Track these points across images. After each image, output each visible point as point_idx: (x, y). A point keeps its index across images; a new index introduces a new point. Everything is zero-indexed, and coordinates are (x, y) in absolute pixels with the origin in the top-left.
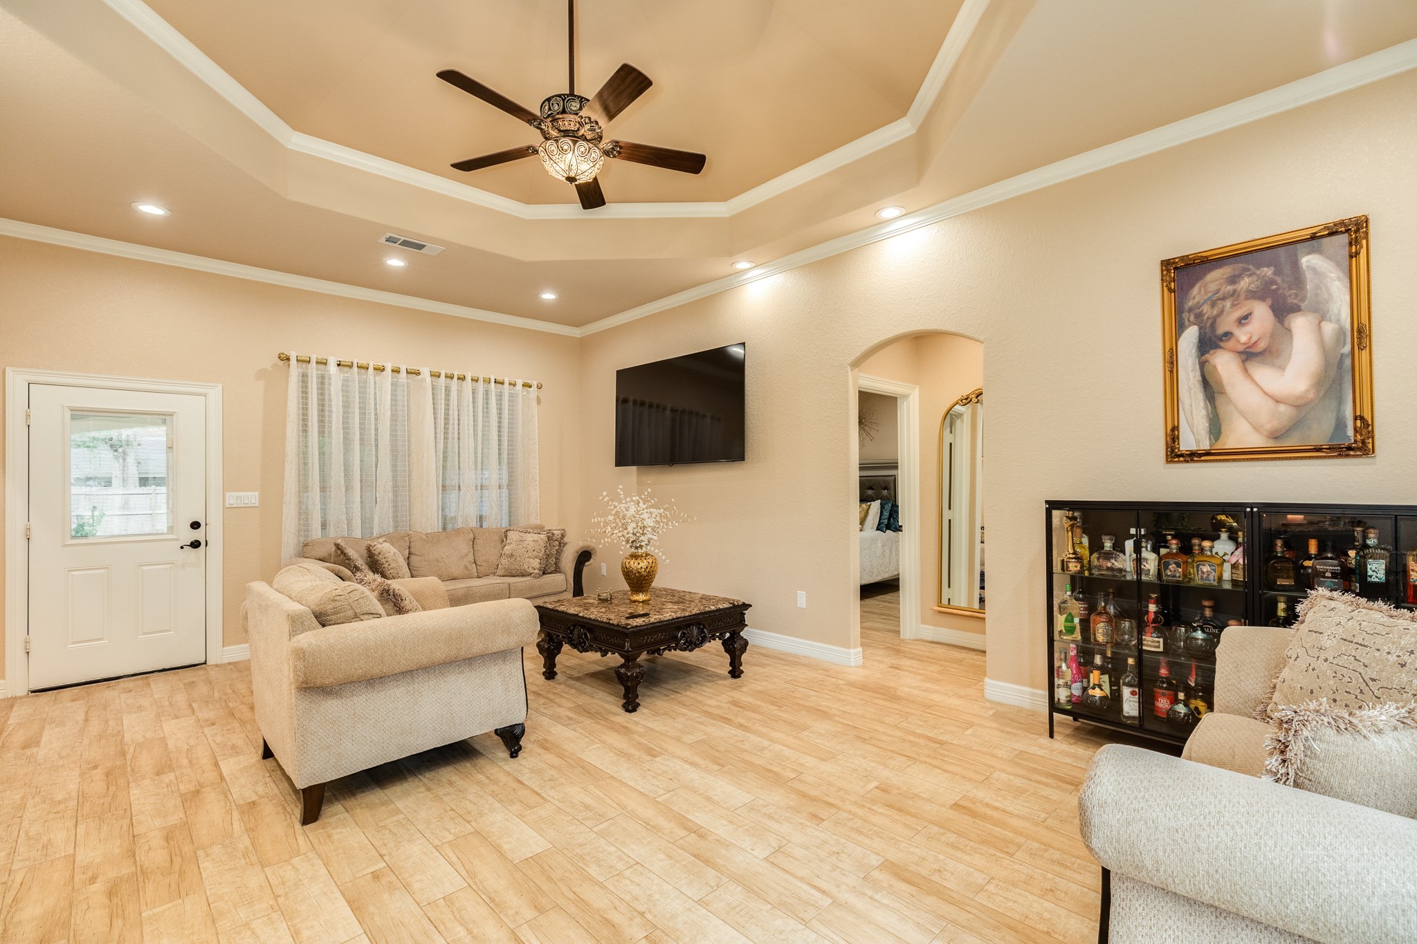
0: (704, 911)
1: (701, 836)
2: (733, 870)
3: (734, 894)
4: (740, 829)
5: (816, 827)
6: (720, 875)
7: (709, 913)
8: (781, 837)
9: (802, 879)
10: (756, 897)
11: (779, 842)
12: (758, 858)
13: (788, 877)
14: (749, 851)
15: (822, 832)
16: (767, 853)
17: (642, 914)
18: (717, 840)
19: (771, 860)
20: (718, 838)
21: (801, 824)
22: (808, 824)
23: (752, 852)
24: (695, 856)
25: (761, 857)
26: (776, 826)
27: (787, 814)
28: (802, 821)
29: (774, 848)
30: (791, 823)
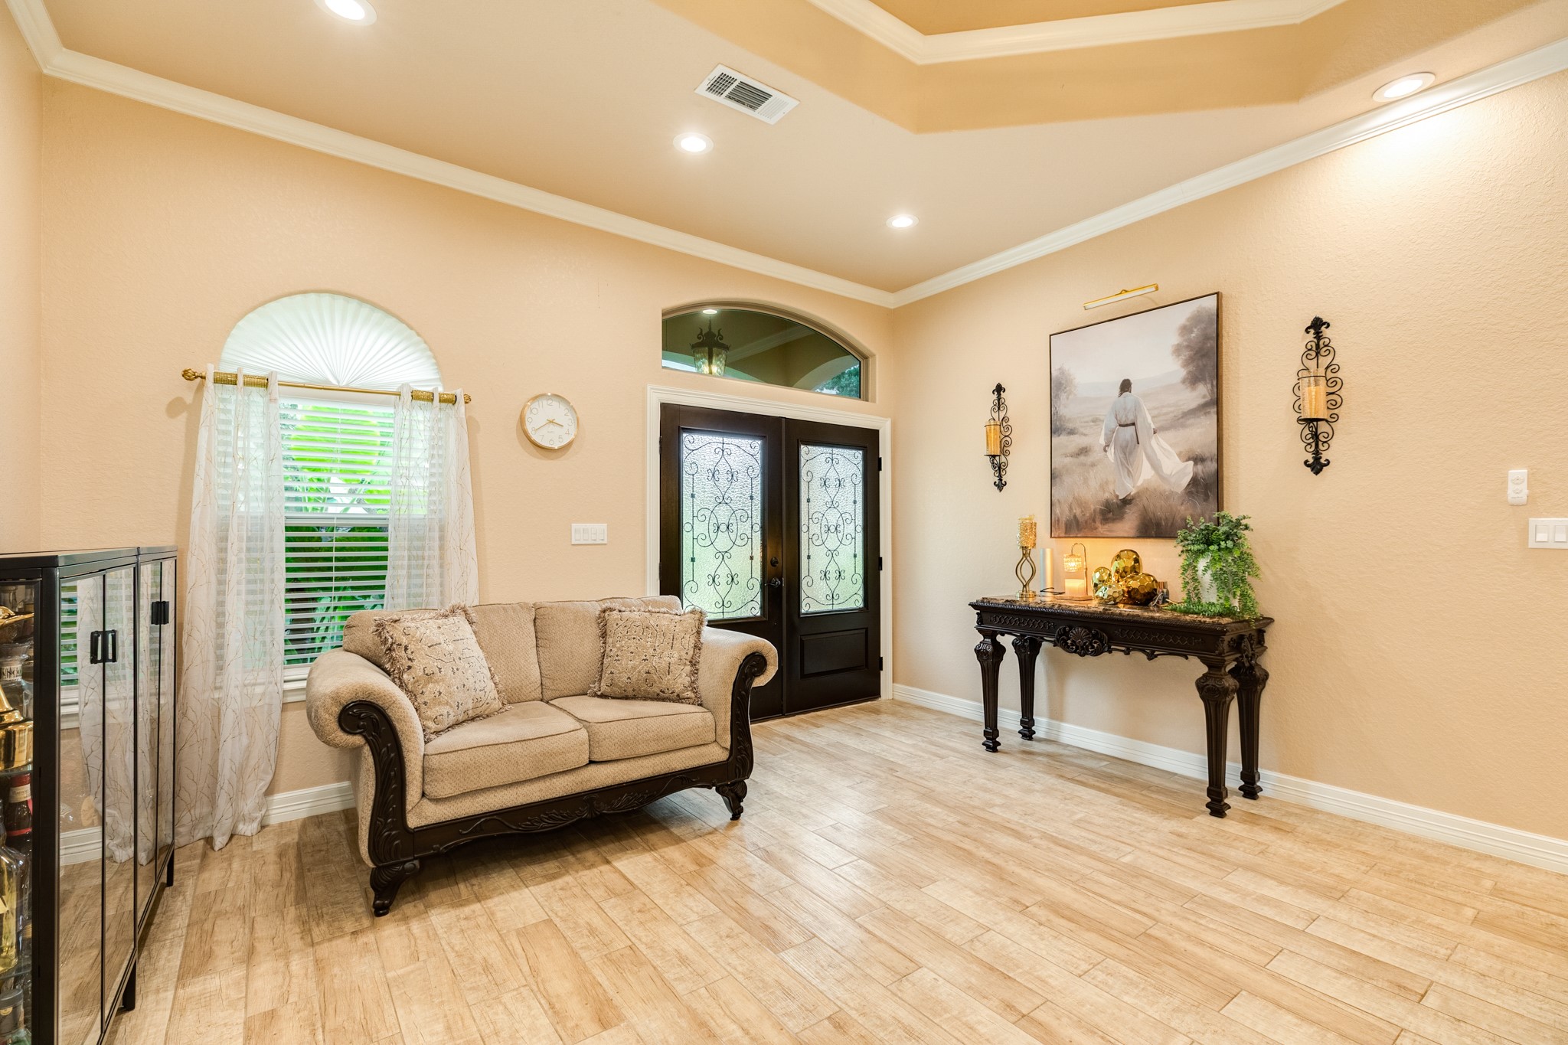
0: (980, 921)
1: (1010, 1007)
2: (958, 957)
3: (952, 932)
4: (955, 1013)
5: (843, 1006)
6: (973, 953)
7: (975, 919)
8: (896, 995)
9: (881, 940)
10: (930, 928)
11: (901, 988)
12: (928, 969)
13: (895, 944)
14: (941, 979)
15: (838, 998)
16: (917, 975)
17: (1040, 924)
18: (987, 998)
19: (913, 965)
20: (985, 1001)
21: (864, 1014)
22: (853, 1013)
23: (937, 977)
24: (1010, 978)
25: (926, 969)
26: (903, 1014)
27: (882, 1034)
28: (861, 1020)
29: (908, 980)
30: (879, 1018)
